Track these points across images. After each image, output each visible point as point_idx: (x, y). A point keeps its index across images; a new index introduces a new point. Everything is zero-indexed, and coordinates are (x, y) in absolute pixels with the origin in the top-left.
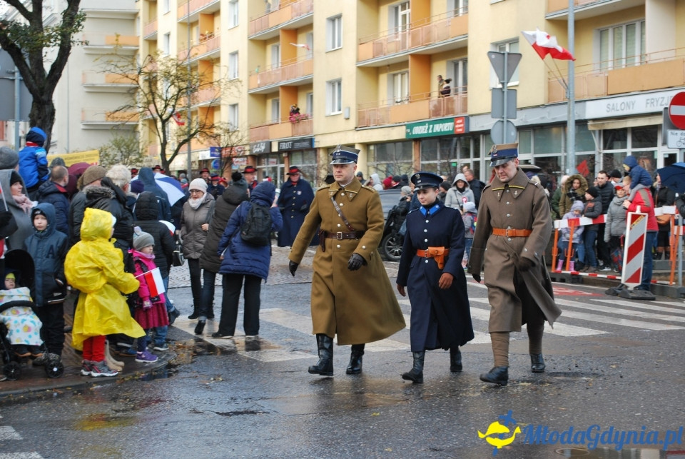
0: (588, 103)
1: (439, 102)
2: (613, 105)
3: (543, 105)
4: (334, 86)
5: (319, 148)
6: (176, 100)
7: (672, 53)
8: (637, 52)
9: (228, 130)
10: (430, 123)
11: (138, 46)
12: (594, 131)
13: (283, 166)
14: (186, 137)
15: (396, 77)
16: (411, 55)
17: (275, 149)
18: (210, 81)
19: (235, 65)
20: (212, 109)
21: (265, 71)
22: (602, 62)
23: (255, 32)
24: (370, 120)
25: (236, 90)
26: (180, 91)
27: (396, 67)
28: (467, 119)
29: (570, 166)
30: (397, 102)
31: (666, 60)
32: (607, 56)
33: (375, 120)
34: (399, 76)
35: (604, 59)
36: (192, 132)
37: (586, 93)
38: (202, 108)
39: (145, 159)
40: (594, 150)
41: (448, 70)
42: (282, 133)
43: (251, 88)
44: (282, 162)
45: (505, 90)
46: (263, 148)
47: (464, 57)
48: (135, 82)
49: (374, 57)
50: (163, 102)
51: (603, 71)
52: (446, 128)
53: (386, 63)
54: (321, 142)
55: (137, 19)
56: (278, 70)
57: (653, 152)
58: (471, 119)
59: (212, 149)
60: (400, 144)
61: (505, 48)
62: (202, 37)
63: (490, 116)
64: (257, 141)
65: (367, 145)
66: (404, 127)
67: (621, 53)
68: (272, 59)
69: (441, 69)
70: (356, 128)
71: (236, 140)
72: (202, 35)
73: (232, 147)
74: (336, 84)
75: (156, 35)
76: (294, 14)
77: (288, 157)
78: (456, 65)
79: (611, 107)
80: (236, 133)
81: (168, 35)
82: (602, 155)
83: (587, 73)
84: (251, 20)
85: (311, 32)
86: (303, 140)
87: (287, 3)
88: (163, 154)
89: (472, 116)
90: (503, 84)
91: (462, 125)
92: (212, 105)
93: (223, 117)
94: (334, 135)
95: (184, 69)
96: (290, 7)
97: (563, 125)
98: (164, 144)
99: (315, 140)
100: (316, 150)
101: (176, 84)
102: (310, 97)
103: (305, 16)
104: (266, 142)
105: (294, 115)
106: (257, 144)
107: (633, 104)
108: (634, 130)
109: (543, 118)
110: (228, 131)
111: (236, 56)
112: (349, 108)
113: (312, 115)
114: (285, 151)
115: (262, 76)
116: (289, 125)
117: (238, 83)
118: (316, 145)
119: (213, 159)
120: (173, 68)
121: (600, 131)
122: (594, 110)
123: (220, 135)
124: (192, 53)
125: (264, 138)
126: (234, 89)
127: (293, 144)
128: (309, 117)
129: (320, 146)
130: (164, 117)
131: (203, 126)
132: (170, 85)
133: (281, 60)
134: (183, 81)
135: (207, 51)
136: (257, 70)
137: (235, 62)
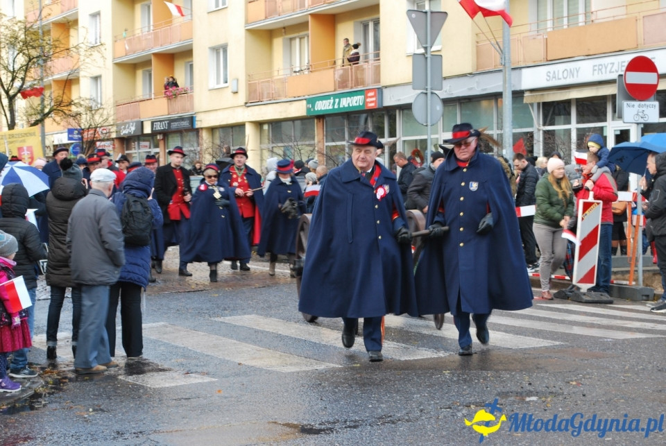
0: (524, 71)
1: (346, 71)
2: (554, 72)
3: (471, 74)
4: (218, 53)
5: (202, 128)
6: (26, 71)
7: (623, 11)
8: (581, 10)
9: (91, 107)
10: (335, 96)
12: (532, 105)
13: (157, 150)
14: (39, 117)
15: (293, 42)
16: (312, 15)
17: (147, 130)
18: (66, 47)
19: (96, 29)
20: (68, 83)
21: (134, 35)
22: (540, 21)
24: (263, 94)
25: (100, 57)
26: (30, 60)
27: (294, 29)
28: (380, 91)
29: (507, 145)
30: (295, 72)
31: (616, 18)
32: (546, 14)
33: (269, 93)
34: (298, 40)
35: (542, 18)
36: (46, 111)
37: (522, 59)
38: (56, 81)
40: (532, 126)
41: (356, 32)
42: (156, 110)
43: (117, 56)
44: (157, 146)
45: (428, 56)
46: (133, 129)
47: (375, 16)
49: (266, 18)
50: (10, 74)
51: (541, 32)
52: (355, 102)
53: (282, 25)
54: (204, 121)
56: (149, 35)
57: (602, 129)
58: (385, 91)
59: (70, 132)
60: (299, 121)
61: (424, 5)
63: (411, 87)
64: (126, 121)
65: (259, 124)
66: (305, 102)
67: (562, 11)
68: (141, 22)
69: (347, 32)
70: (246, 103)
71: (101, 119)
73: (96, 128)
74: (220, 50)
77: (164, 139)
78: (366, 27)
79: (551, 75)
80: (101, 111)
82: (541, 132)
83: (522, 35)
86: (182, 119)
89: (386, 87)
90: (426, 48)
91: (374, 99)
92: (70, 77)
93: (83, 92)
94: (219, 113)
95: (35, 33)
97: (497, 96)
99: (197, 119)
100: (197, 131)
101: (25, 51)
102: (189, 67)
104: (137, 122)
105: (171, 89)
106: (125, 124)
107: (577, 72)
108: (580, 102)
109: (471, 89)
110: (90, 109)
111: (98, 17)
112: (238, 80)
113: (192, 89)
114: (160, 132)
115: (130, 42)
116: (165, 100)
118: (198, 125)
119: (72, 143)
120: (21, 32)
121: (539, 104)
122: (531, 79)
123: (80, 114)
124: (44, 14)
125: (134, 117)
126: (96, 56)
127: (169, 124)
128: (189, 91)
129: (202, 126)
130: (11, 93)
131: (60, 103)
132: (18, 54)
133: (154, 22)
134: (34, 48)
135: (62, 12)
136: (124, 34)
137: (96, 24)
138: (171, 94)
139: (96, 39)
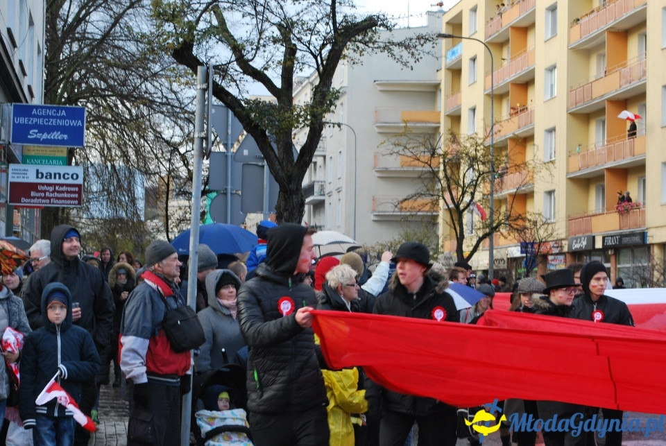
5: (653, 244)
6: (475, 186)
9: (536, 222)
11: (439, 123)
14: (487, 230)
17: (599, 245)
18: (518, 162)
19: (551, 144)
20: (524, 197)
21: (587, 150)
23: (576, 104)
25: (549, 173)
26: (480, 175)
36: (494, 225)
38: (510, 195)
39: (440, 256)
42: (606, 225)
43: (571, 170)
44: (608, 261)
46: (584, 243)
48: (426, 165)
50: (460, 189)
54: (655, 237)
55: (438, 92)
56: (603, 150)
59: (524, 246)
62: (512, 111)
64: (577, 236)
68: (595, 136)
71: (546, 234)
72: (513, 108)
73: (540, 242)
75: (460, 110)
76: (623, 81)
77: (615, 254)
80: (546, 226)
81: (474, 110)
84: (571, 90)
85: (642, 103)
86: (632, 234)
87: (615, 68)
88: (459, 250)
92: (520, 192)
93: (537, 206)
95: (487, 148)
96: (618, 73)
98: (460, 239)
99: (648, 234)
100: (649, 247)
101: (476, 167)
102: (642, 182)
103: (636, 84)
104: (588, 237)
105: (623, 204)
106: (577, 239)
110: (535, 223)
111: (553, 133)
113: (644, 204)
114: (611, 247)
115: (584, 157)
116: (616, 216)
117: (550, 165)
118: (649, 241)
120: (472, 148)
123: (525, 228)
124: (496, 128)
125: (587, 231)
126: (544, 173)
127: (620, 239)
128: (641, 206)
129: (654, 242)
130: (462, 207)
131: (508, 218)
132: (468, 169)
133: (607, 137)
134: (484, 163)
135: (519, 128)
136: (578, 149)
137: (551, 140)
138: (623, 209)
139: (551, 154)
